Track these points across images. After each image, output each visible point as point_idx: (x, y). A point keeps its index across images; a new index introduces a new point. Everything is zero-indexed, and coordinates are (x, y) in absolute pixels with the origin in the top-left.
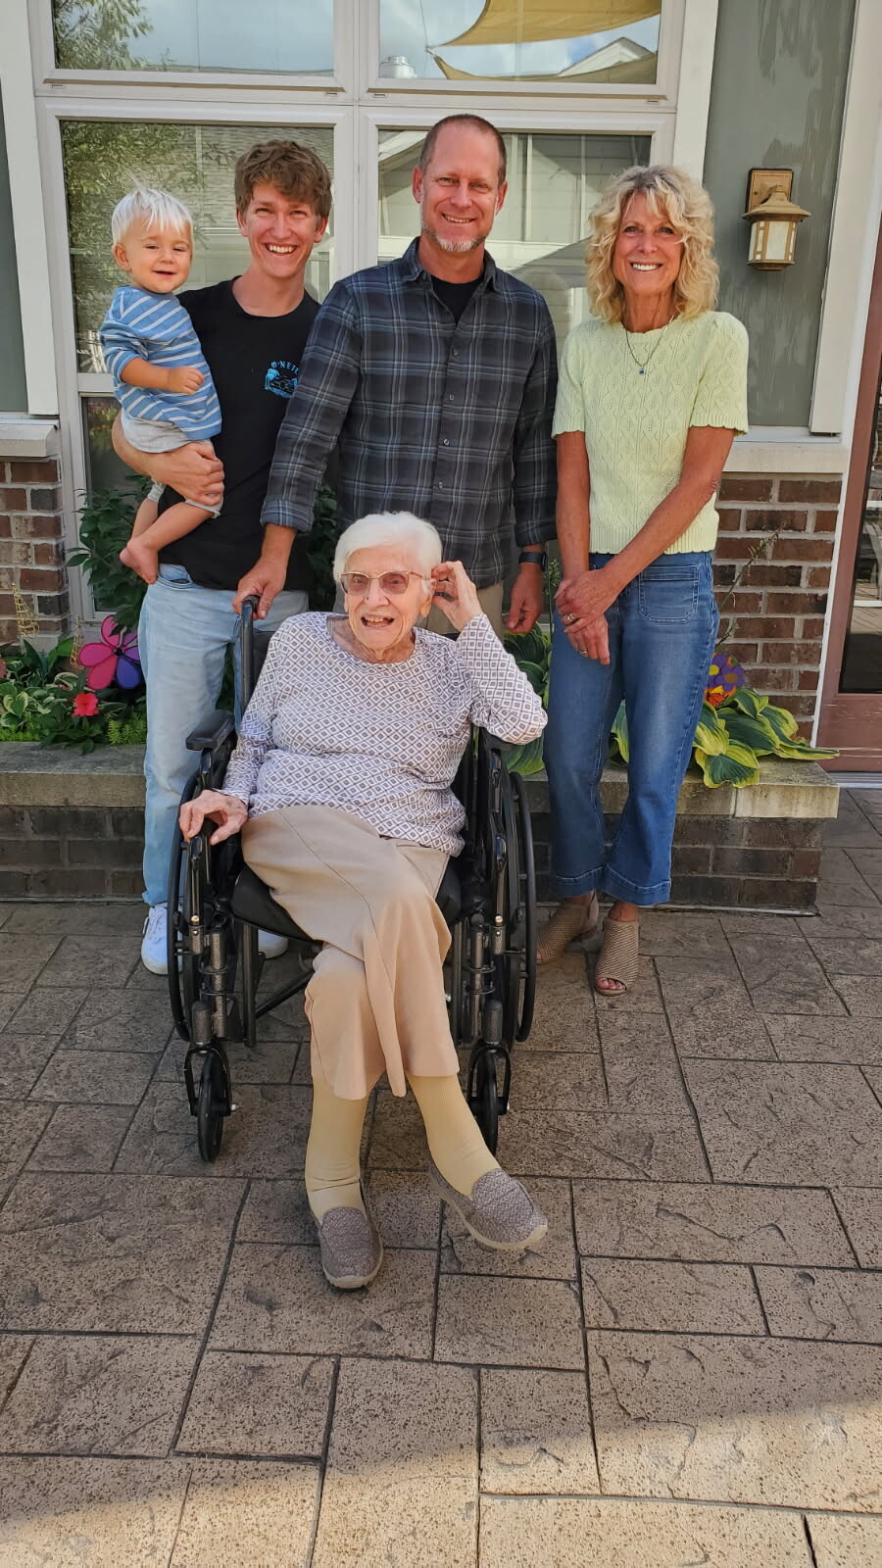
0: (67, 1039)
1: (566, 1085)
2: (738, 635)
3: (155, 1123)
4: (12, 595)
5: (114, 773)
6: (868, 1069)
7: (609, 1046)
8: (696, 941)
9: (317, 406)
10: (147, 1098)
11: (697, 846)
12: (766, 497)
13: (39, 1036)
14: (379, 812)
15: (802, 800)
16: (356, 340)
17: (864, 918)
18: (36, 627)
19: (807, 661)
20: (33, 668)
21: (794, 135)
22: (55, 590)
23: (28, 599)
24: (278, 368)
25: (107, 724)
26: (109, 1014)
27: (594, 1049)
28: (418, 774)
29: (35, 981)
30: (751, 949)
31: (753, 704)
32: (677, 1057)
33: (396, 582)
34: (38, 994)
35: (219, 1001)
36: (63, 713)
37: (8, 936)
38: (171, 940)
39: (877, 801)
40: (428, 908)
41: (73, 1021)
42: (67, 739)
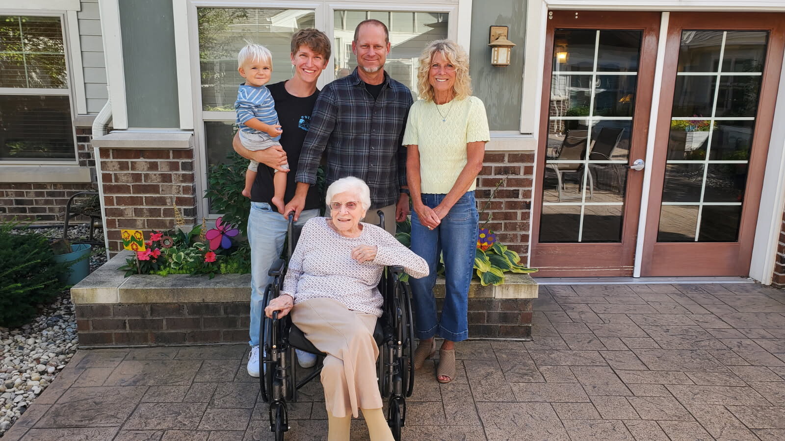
0: (211, 404)
1: (428, 415)
2: (493, 219)
3: (254, 437)
4: (173, 209)
5: (224, 287)
6: (554, 404)
7: (446, 399)
8: (481, 353)
9: (319, 135)
10: (249, 427)
11: (479, 311)
12: (503, 161)
13: (198, 403)
14: (349, 300)
15: (523, 290)
16: (335, 109)
17: (552, 341)
18: (184, 223)
19: (524, 230)
20: (182, 241)
21: (507, 12)
22: (191, 206)
23: (180, 210)
24: (304, 119)
25: (220, 266)
26: (228, 393)
27: (439, 400)
28: (365, 282)
29: (193, 380)
30: (504, 356)
31: (501, 250)
32: (474, 402)
33: (352, 205)
34: (196, 386)
35: (284, 381)
36: (200, 261)
37: (178, 361)
38: (261, 357)
39: (557, 290)
40: (370, 339)
41: (212, 396)
42: (201, 272)
